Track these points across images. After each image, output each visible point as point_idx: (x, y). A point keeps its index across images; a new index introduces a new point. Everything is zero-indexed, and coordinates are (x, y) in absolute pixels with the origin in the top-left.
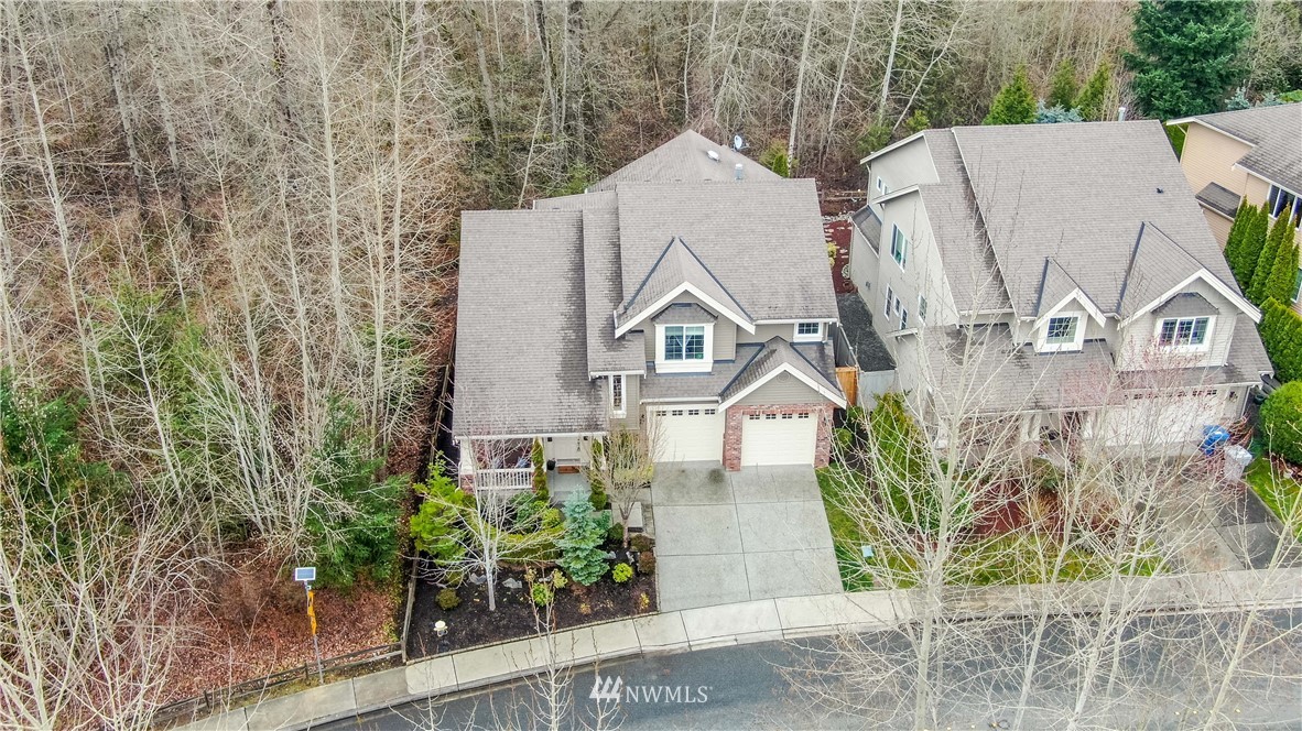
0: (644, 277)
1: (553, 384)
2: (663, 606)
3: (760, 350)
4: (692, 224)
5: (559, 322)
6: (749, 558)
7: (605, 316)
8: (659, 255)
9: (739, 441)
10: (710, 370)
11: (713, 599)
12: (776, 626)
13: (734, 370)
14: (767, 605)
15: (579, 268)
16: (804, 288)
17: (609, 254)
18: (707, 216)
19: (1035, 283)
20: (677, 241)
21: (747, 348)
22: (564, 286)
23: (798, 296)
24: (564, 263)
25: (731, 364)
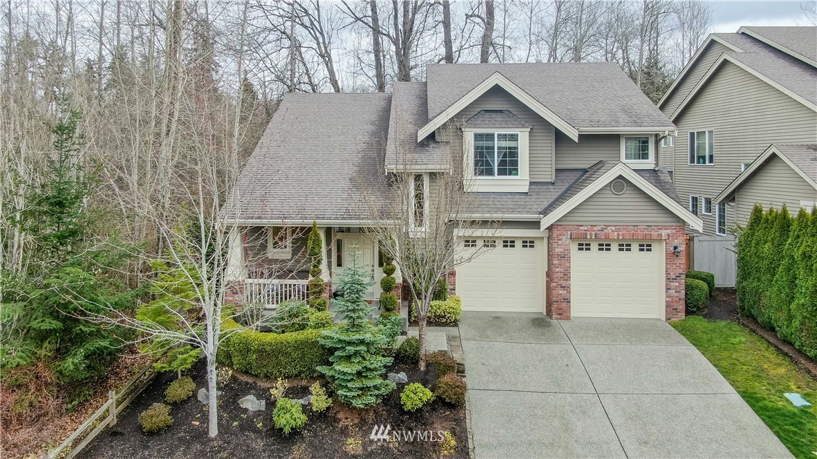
3: (582, 176)
9: (567, 275)
10: (526, 189)
13: (554, 193)
21: (568, 174)
25: (550, 187)
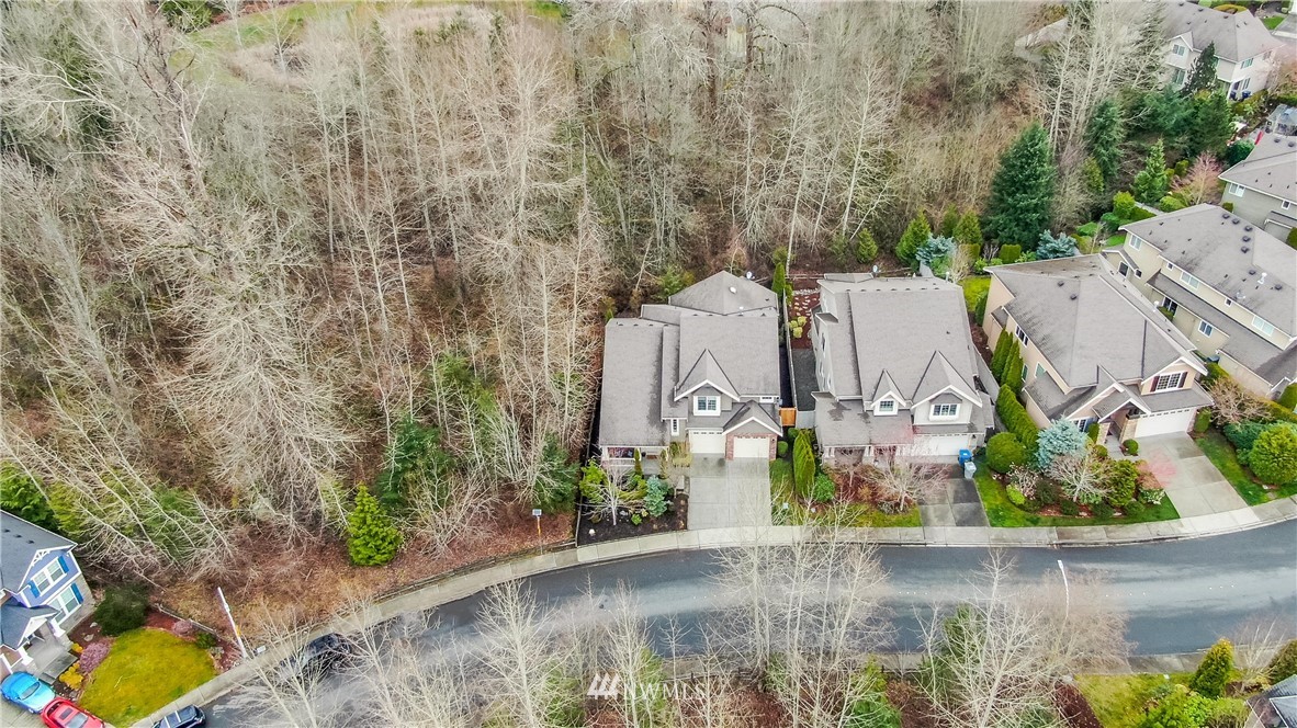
0: (689, 372)
1: (645, 421)
2: (690, 527)
3: (743, 406)
5: (649, 389)
7: (670, 389)
8: (698, 357)
9: (732, 447)
10: (719, 416)
11: (713, 525)
13: (730, 417)
14: (735, 530)
17: (674, 356)
18: (722, 338)
19: (874, 385)
20: (707, 351)
22: (653, 370)
23: (762, 383)
24: (653, 357)
25: (728, 414)
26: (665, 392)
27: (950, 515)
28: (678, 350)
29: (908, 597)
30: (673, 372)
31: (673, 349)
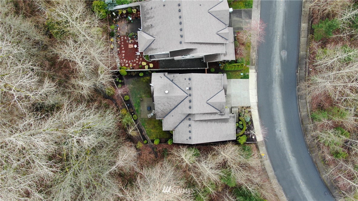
0: (214, 109)
1: (227, 124)
2: (249, 106)
4: (203, 99)
5: (216, 124)
6: (242, 92)
7: (218, 115)
8: (210, 106)
11: (248, 98)
12: (254, 90)
14: (250, 91)
15: (205, 121)
16: (216, 79)
17: (206, 115)
18: (201, 96)
19: (221, 38)
20: (208, 102)
22: (209, 123)
23: (218, 81)
24: (204, 124)
26: (220, 117)
27: (247, 21)
28: (204, 114)
29: (280, 39)
30: (212, 115)
31: (204, 116)
